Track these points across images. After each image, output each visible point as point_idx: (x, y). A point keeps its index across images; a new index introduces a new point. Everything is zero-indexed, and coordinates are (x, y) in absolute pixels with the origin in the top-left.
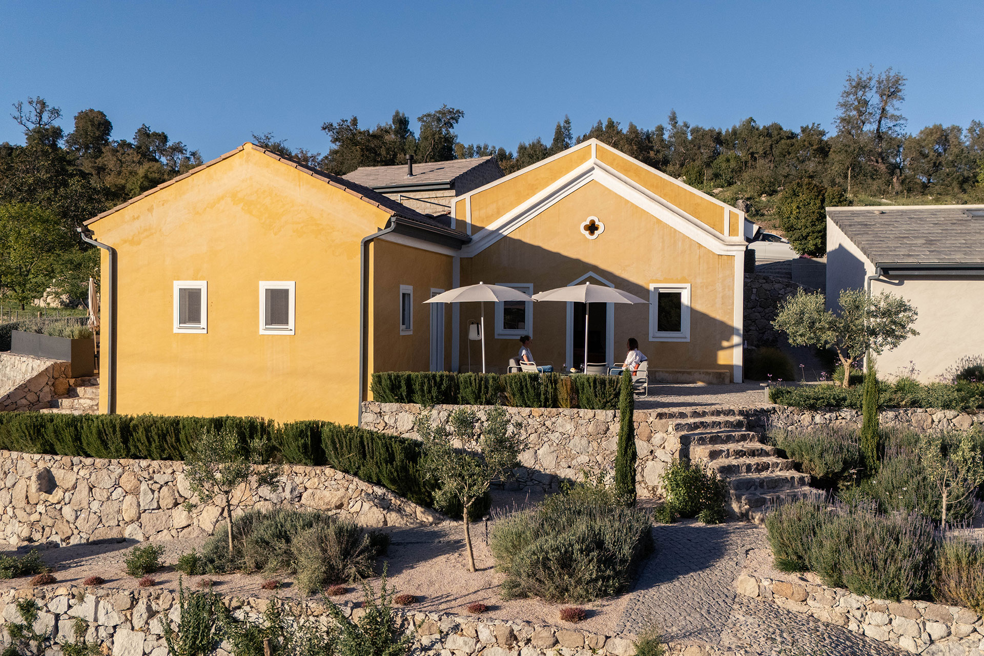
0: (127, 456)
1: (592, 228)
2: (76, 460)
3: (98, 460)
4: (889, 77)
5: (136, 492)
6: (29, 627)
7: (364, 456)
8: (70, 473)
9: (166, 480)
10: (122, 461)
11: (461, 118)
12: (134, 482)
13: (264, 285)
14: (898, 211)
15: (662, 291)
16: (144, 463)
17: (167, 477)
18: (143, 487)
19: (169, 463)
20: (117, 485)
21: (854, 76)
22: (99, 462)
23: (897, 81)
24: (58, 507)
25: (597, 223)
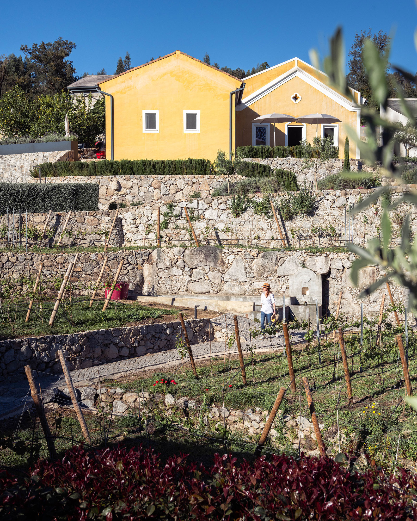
0: (155, 174)
1: (295, 98)
2: (132, 176)
3: (142, 176)
4: (380, 36)
5: (159, 188)
6: (171, 213)
7: (254, 171)
8: (129, 182)
9: (173, 182)
10: (152, 176)
11: (73, 49)
12: (159, 184)
13: (185, 112)
14: (412, 101)
15: (325, 127)
16: (162, 176)
17: (172, 182)
18: (163, 186)
19: (173, 176)
20: (151, 186)
21: (360, 35)
22: (143, 177)
23: (385, 39)
24: (124, 195)
25: (298, 96)
